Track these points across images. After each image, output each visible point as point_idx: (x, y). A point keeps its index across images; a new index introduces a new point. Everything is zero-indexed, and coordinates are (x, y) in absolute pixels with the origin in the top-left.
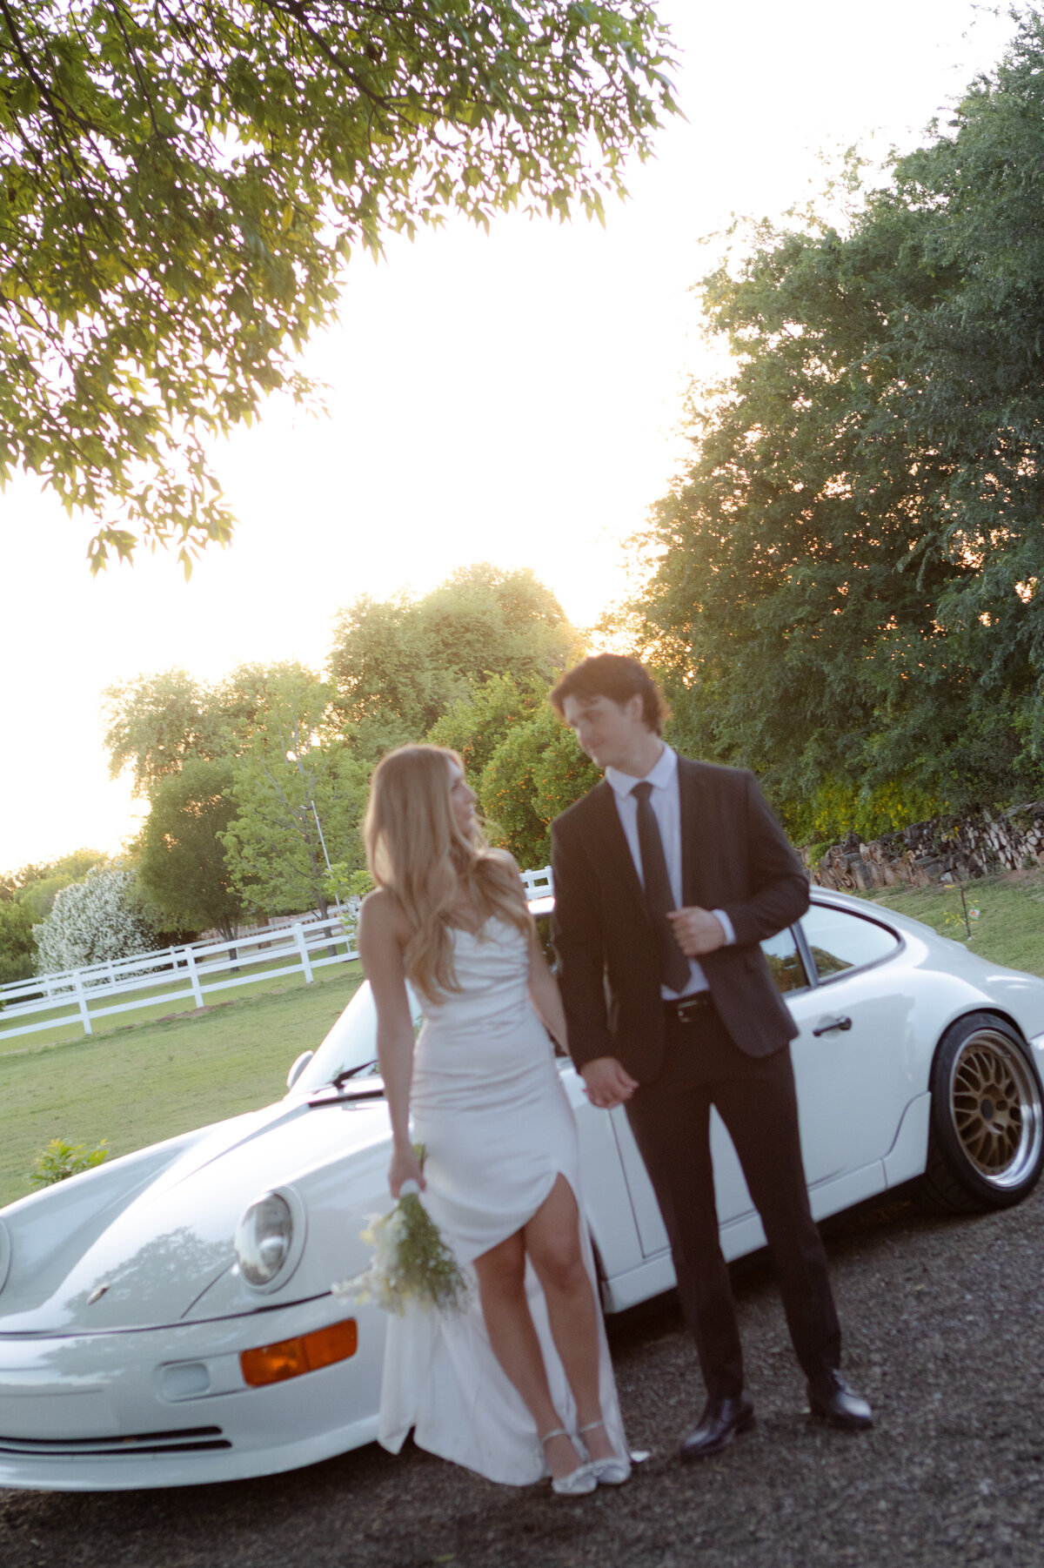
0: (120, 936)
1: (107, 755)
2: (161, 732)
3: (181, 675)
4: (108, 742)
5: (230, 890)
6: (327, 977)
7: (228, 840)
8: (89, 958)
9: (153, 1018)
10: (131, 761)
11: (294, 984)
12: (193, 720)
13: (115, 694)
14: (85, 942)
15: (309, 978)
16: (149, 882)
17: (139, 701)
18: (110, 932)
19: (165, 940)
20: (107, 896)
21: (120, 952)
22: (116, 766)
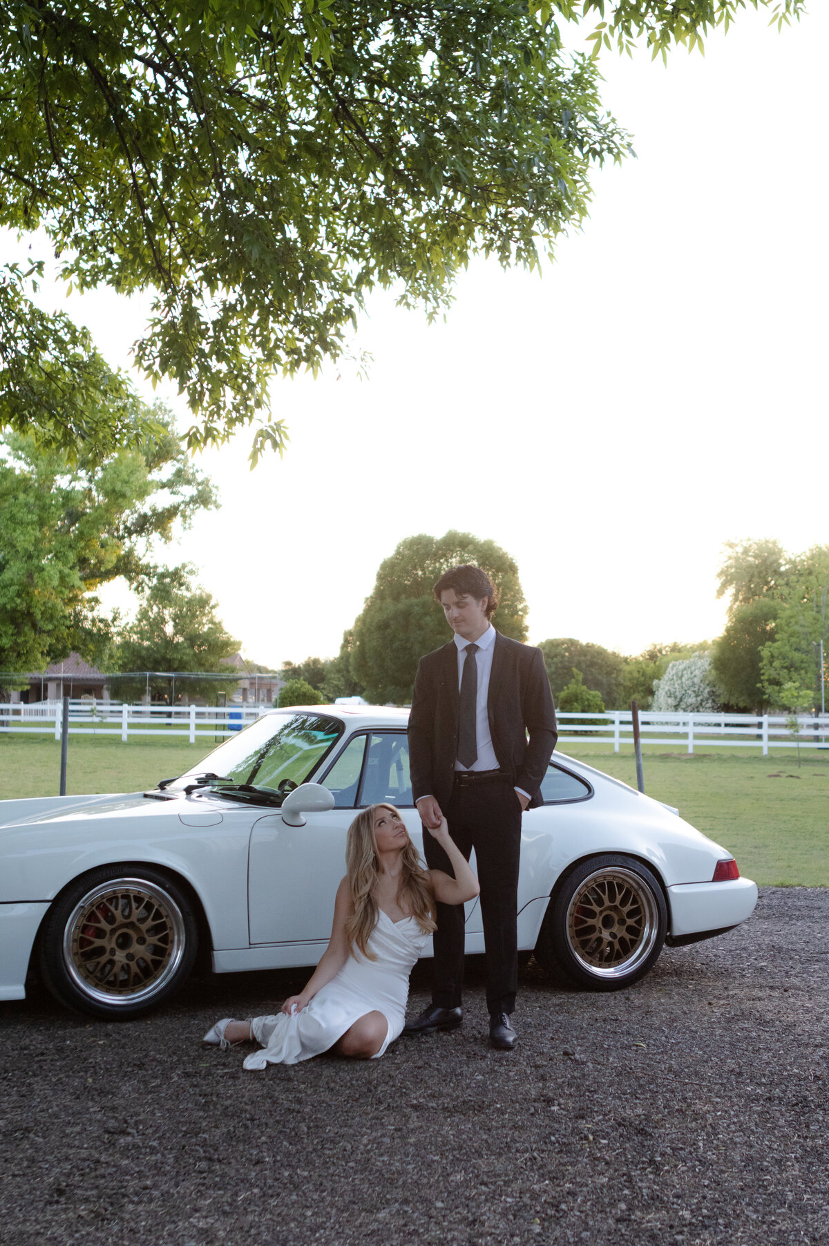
0: (699, 699)
1: (718, 583)
2: (752, 576)
3: (774, 543)
4: (719, 575)
5: (759, 685)
6: (776, 755)
7: (765, 653)
8: (676, 707)
9: (658, 753)
10: (731, 590)
11: (755, 753)
12: (776, 573)
13: (731, 546)
14: (676, 697)
15: (765, 752)
16: (716, 668)
17: (746, 552)
18: (693, 695)
19: (727, 708)
20: (697, 672)
21: (696, 708)
22: (721, 592)
